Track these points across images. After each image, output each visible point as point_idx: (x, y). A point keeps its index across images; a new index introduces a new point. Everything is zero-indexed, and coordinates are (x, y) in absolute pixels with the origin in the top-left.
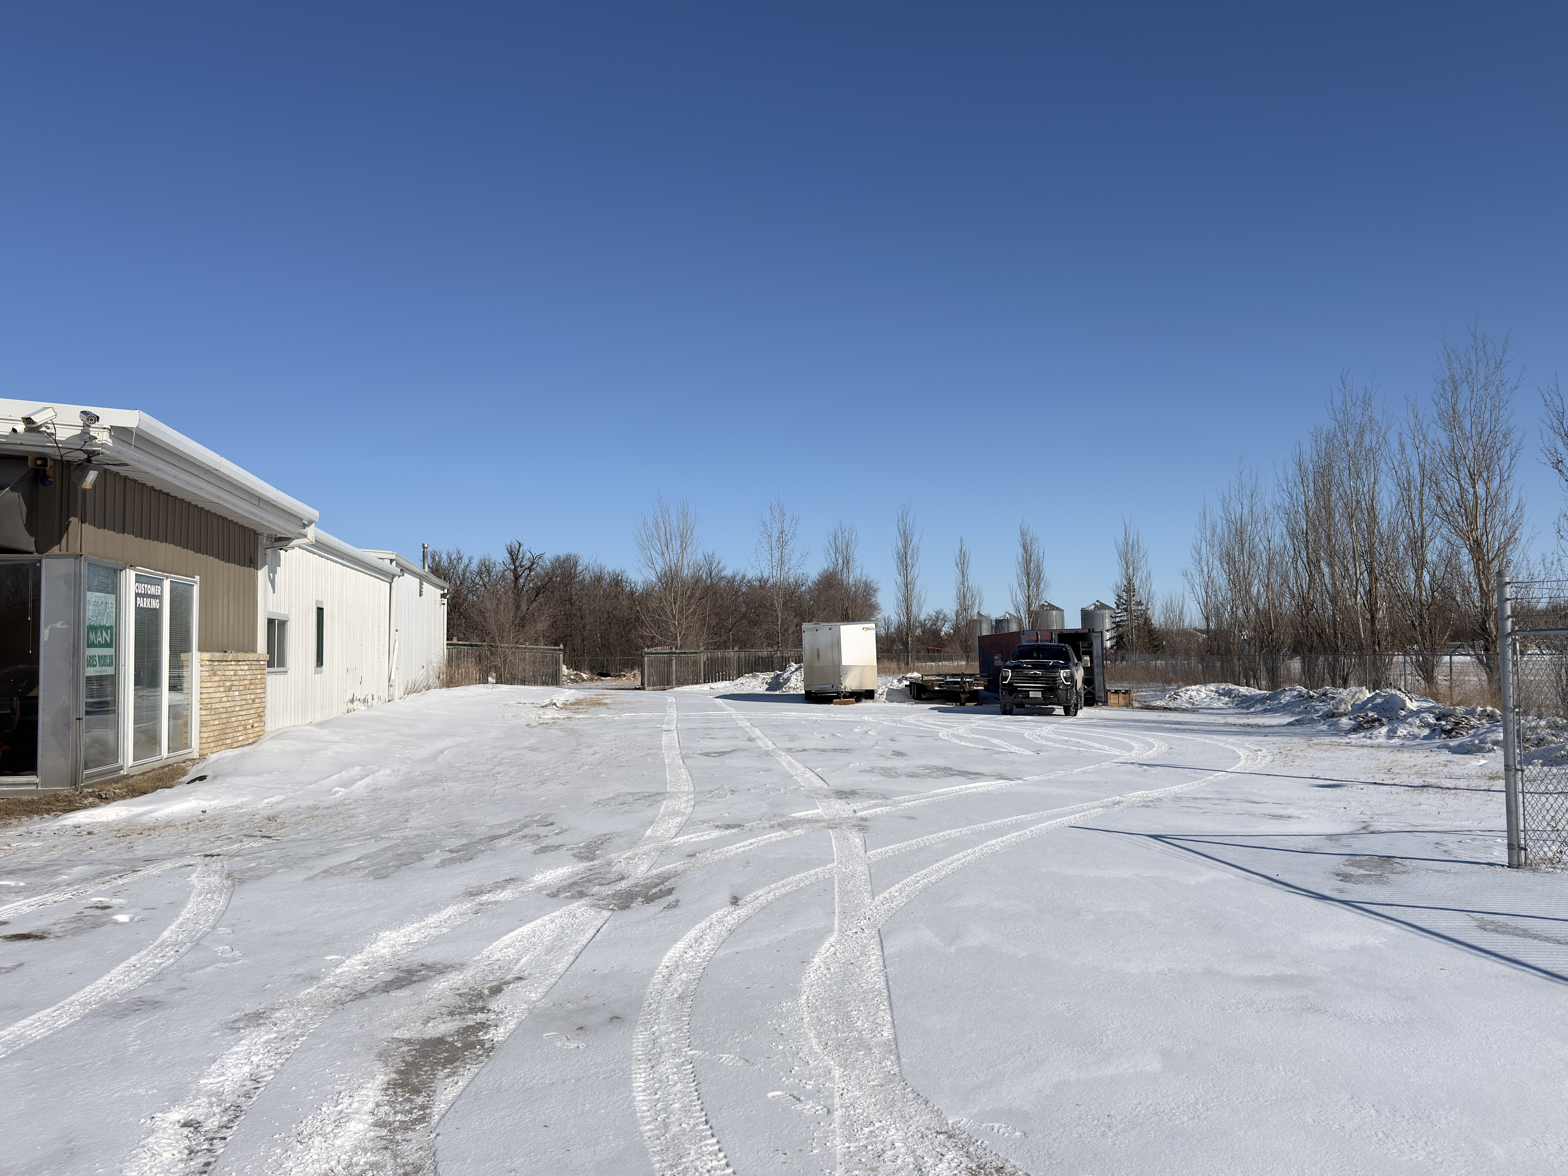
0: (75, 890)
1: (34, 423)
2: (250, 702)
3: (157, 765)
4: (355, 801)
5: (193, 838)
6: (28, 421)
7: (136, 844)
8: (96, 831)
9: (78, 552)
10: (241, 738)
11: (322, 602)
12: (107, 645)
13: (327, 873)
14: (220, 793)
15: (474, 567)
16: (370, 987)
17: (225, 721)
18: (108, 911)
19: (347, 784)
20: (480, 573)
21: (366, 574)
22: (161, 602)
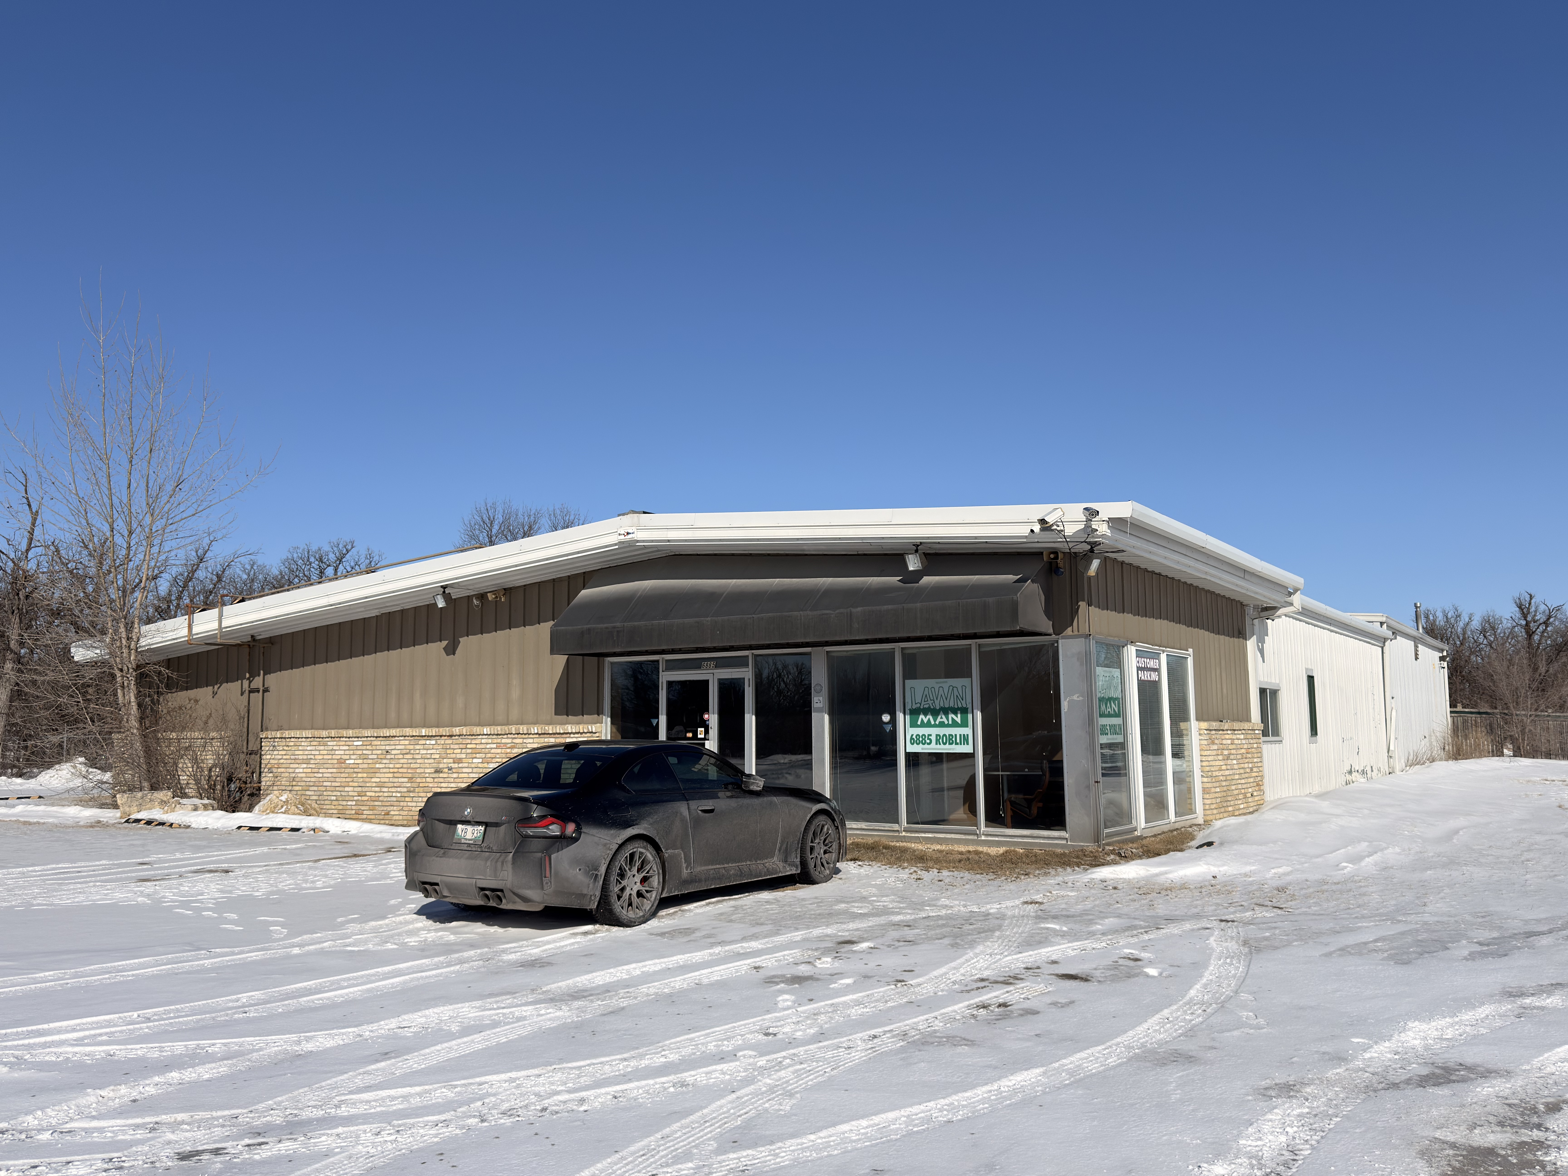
0: (1109, 940)
1: (1047, 523)
2: (1248, 770)
3: (1166, 828)
4: (1366, 879)
5: (1208, 901)
6: (1042, 521)
7: (1156, 902)
8: (1120, 887)
9: (1087, 633)
10: (1242, 806)
11: (1312, 670)
12: (1117, 715)
13: (1344, 951)
14: (1228, 860)
15: (1476, 624)
16: (1403, 1078)
17: (1225, 788)
18: (1139, 963)
19: (1356, 859)
20: (1483, 631)
21: (1356, 639)
22: (1159, 675)
